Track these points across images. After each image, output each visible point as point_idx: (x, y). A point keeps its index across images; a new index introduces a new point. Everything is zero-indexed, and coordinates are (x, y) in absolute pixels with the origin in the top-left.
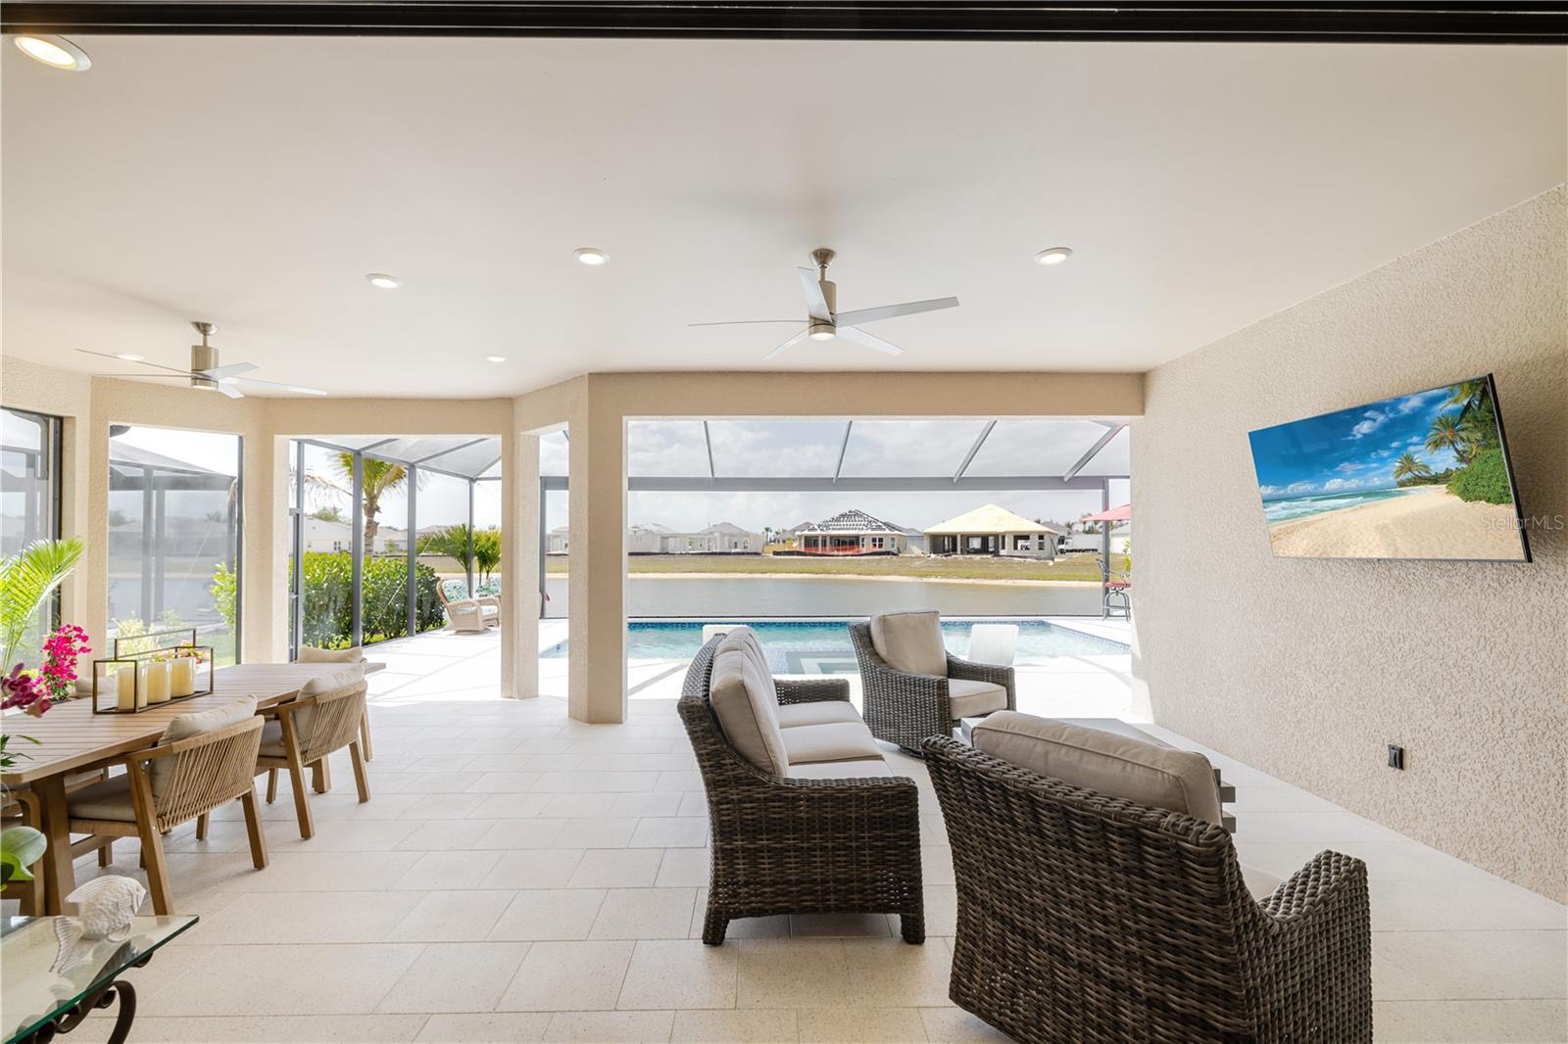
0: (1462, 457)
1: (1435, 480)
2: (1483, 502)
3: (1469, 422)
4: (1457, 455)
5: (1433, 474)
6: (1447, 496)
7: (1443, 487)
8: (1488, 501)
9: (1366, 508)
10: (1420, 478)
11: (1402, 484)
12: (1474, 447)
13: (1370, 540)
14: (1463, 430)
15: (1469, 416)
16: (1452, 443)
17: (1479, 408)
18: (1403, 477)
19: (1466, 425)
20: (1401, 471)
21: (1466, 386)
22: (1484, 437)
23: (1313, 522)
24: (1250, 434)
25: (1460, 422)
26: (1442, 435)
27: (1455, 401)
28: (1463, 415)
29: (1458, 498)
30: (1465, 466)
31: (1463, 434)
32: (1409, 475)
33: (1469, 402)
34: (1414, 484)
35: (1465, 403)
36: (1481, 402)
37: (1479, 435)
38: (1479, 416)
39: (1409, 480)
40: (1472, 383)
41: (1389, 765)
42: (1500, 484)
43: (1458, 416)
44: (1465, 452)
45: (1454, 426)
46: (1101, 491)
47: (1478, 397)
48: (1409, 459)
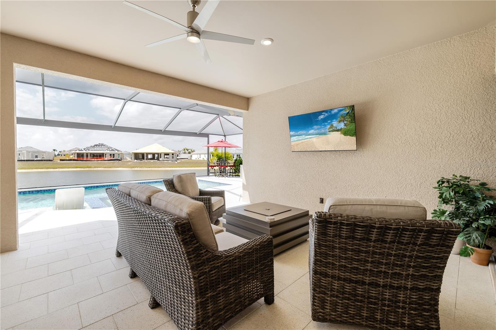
0: (345, 125)
1: (338, 131)
2: (349, 136)
3: (348, 116)
4: (344, 124)
5: (338, 129)
6: (340, 135)
7: (340, 132)
8: (350, 136)
9: (320, 138)
10: (334, 130)
11: (329, 132)
12: (349, 122)
13: (319, 146)
14: (346, 118)
15: (348, 115)
16: (343, 121)
17: (351, 113)
18: (330, 130)
19: (347, 117)
20: (330, 128)
21: (349, 107)
22: (351, 120)
23: (304, 142)
24: (289, 117)
25: (346, 116)
26: (341, 119)
27: (346, 111)
28: (347, 115)
29: (343, 135)
30: (346, 127)
31: (346, 119)
32: (332, 129)
33: (349, 112)
34: (333, 132)
35: (348, 111)
36: (352, 111)
37: (350, 120)
38: (351, 115)
39: (331, 131)
40: (350, 106)
41: (320, 203)
42: (353, 132)
43: (346, 115)
44: (346, 124)
45: (344, 117)
46: (207, 138)
47: (351, 110)
48: (332, 125)
